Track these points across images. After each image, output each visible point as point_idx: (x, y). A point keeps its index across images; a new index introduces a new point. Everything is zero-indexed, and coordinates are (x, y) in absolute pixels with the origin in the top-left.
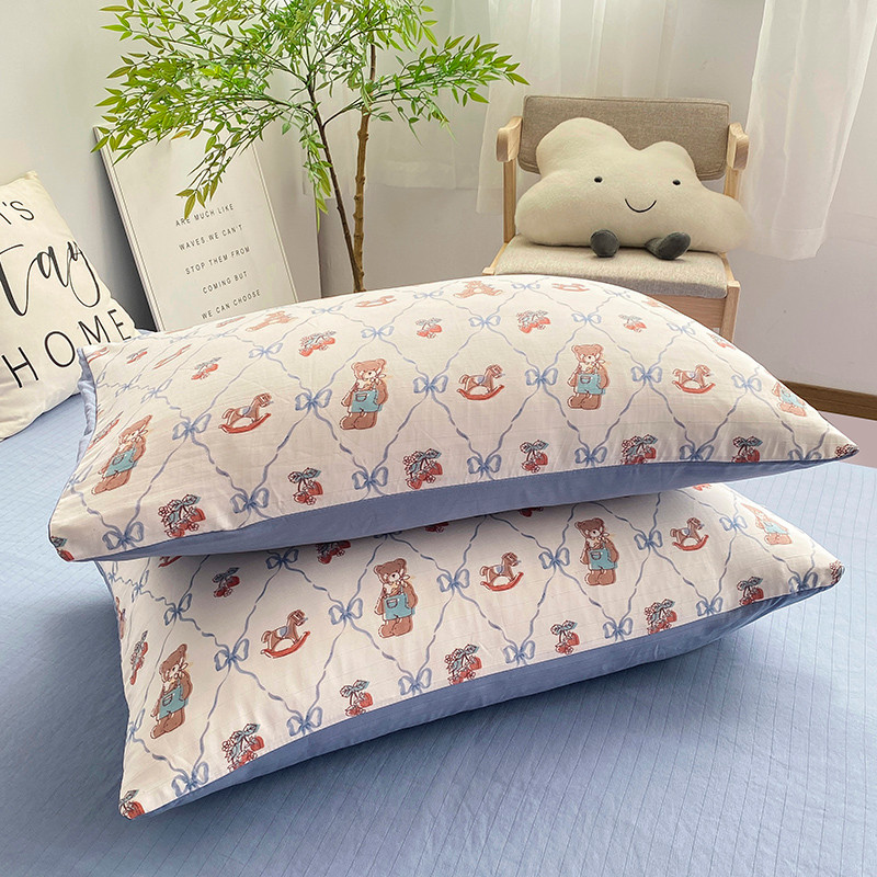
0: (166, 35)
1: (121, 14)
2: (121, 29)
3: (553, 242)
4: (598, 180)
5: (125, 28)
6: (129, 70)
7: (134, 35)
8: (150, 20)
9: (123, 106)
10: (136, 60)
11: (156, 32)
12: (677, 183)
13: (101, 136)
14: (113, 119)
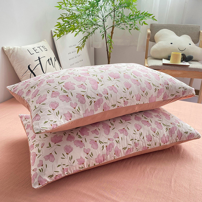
0: (71, 9)
1: (61, 4)
2: (59, 7)
3: (160, 58)
5: (60, 7)
6: (62, 18)
7: (62, 8)
8: (67, 5)
9: (60, 26)
10: (64, 15)
11: (68, 8)
13: (54, 34)
14: (58, 30)
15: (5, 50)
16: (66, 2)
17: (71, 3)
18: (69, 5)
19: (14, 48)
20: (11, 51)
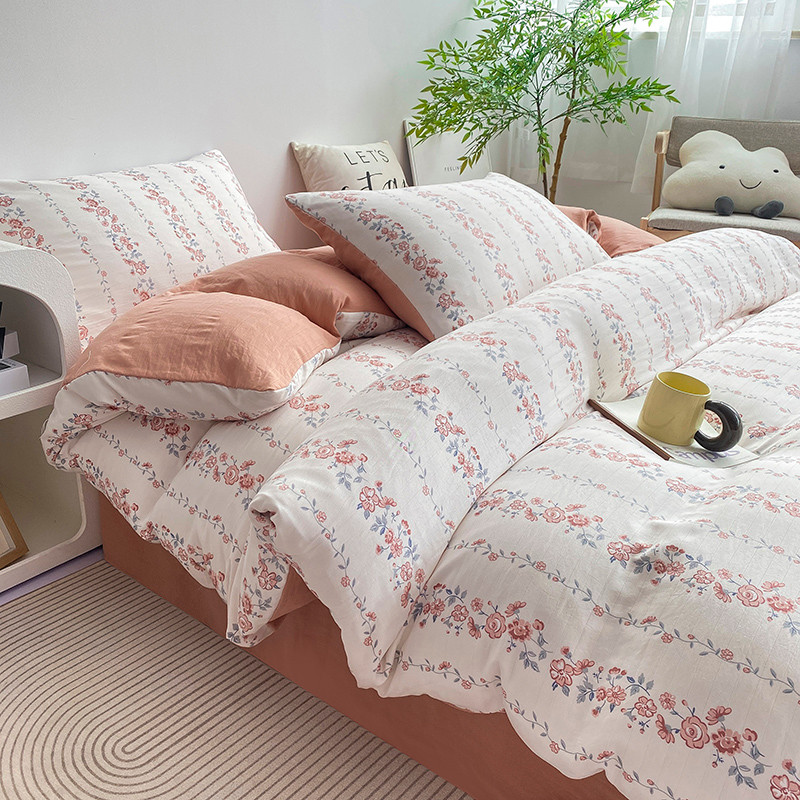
0: (456, 67)
1: (432, 54)
2: (428, 63)
4: (722, 167)
5: (431, 63)
6: (433, 89)
7: (436, 67)
8: (448, 58)
9: (427, 109)
10: (437, 82)
11: (450, 65)
12: (776, 171)
13: (409, 128)
14: (419, 118)
15: (297, 149)
16: (445, 49)
17: (458, 53)
18: (453, 59)
19: (316, 148)
20: (308, 154)
